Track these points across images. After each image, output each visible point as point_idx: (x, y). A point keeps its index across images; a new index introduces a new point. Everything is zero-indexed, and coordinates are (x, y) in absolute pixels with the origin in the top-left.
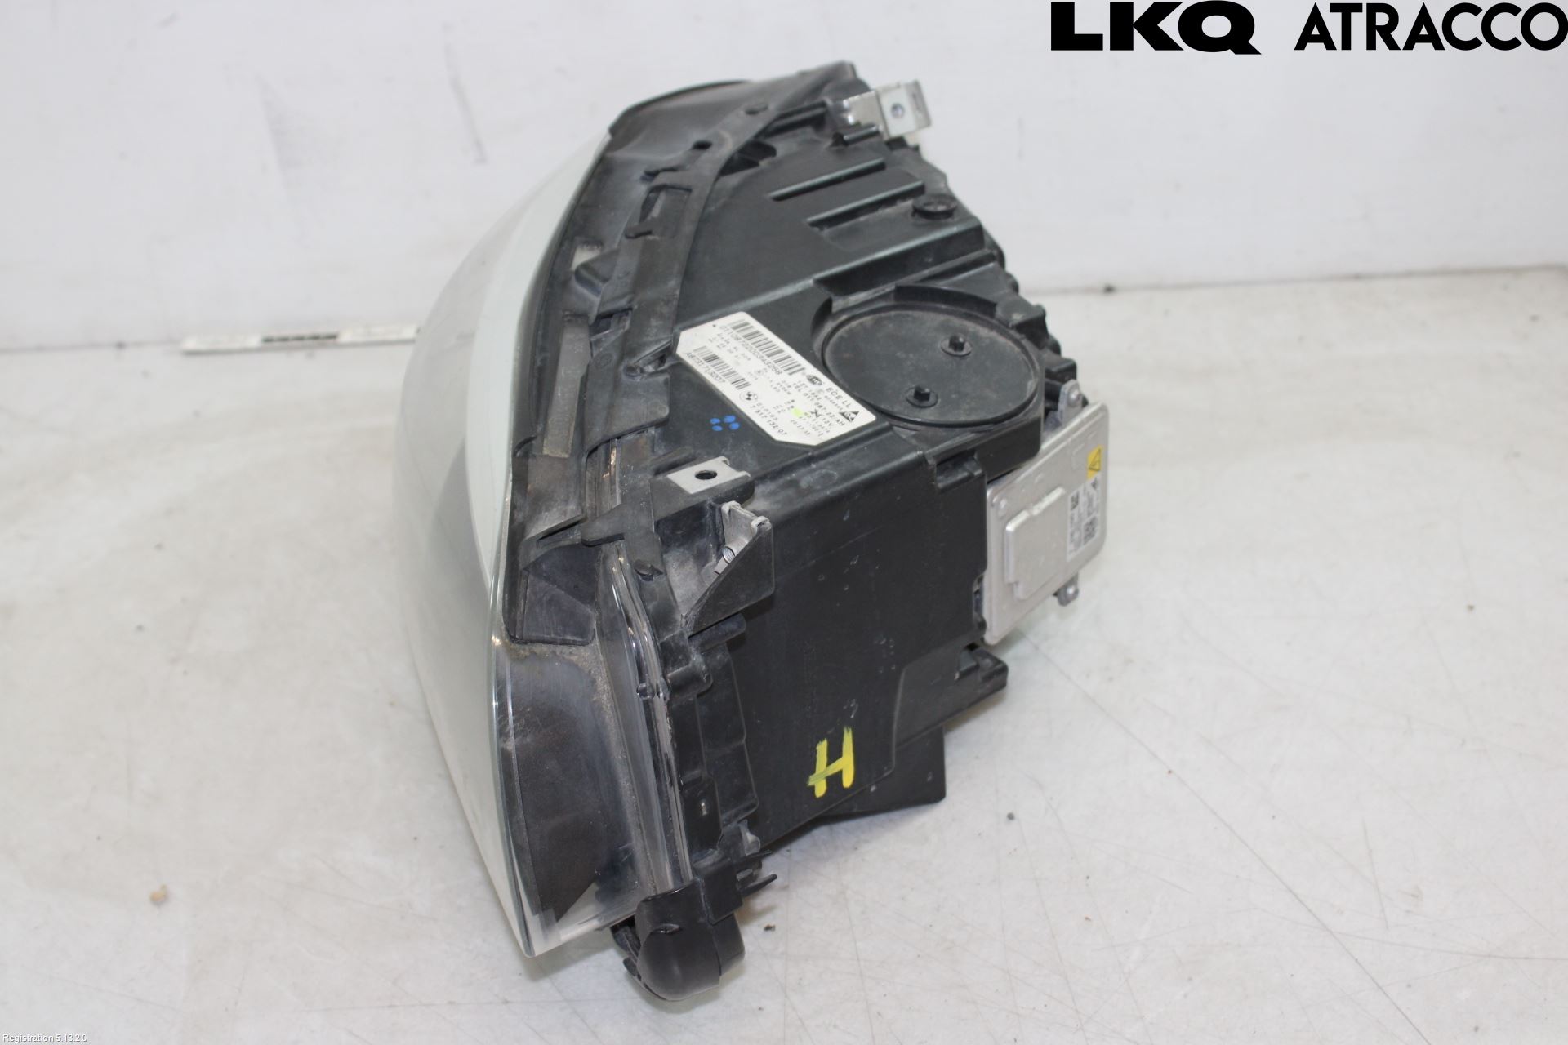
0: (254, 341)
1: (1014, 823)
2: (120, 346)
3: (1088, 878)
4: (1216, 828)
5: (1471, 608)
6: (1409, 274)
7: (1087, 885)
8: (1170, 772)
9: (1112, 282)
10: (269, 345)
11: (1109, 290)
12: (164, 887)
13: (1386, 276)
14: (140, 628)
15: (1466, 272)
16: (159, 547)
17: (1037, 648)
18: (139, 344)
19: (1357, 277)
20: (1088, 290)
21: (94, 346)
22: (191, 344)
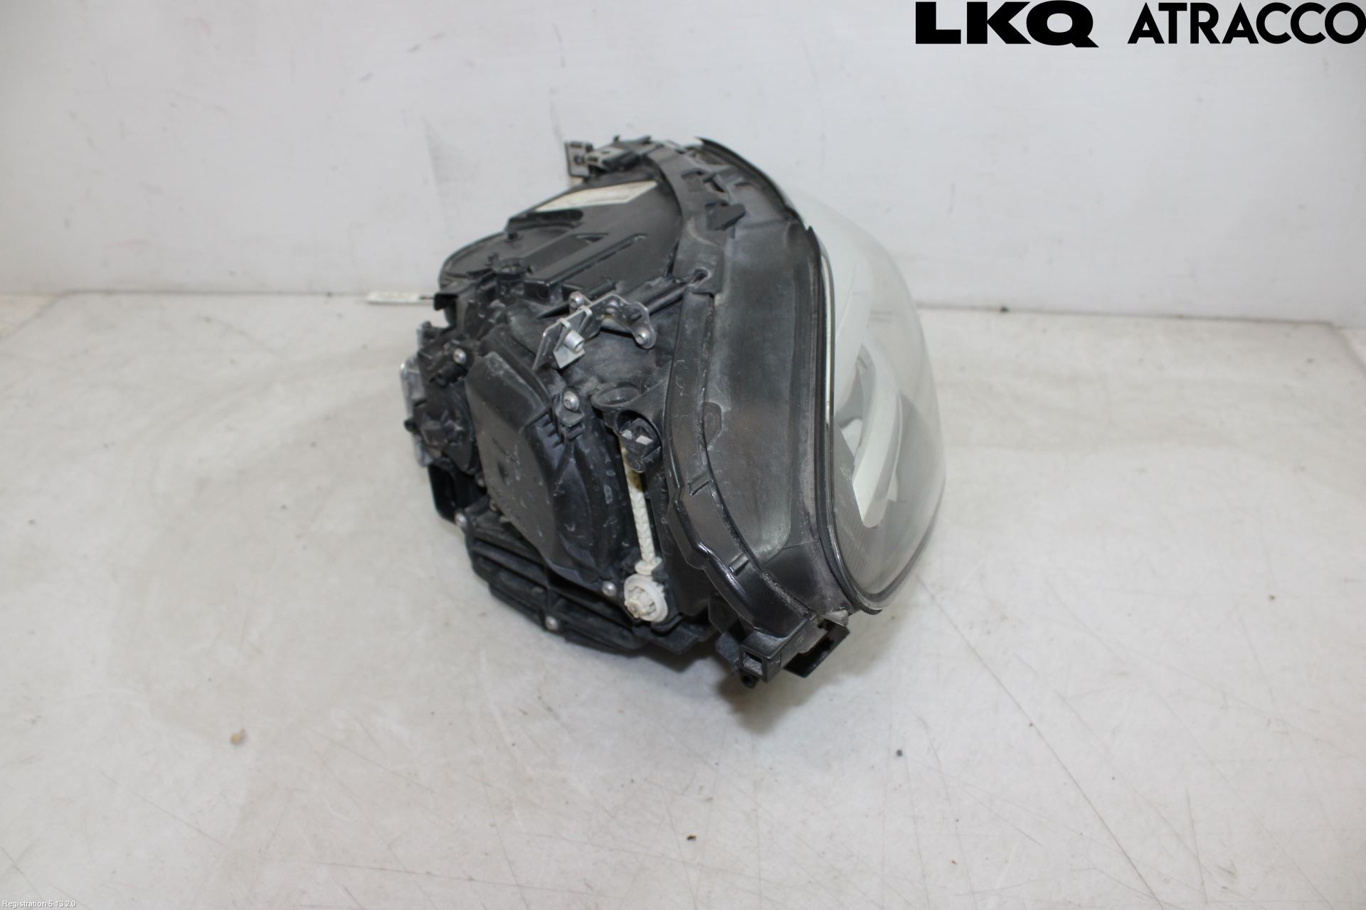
0: (414, 298)
1: (901, 759)
2: (329, 294)
3: (957, 821)
4: (1065, 784)
5: (1272, 598)
6: (1218, 318)
7: (956, 828)
8: (1031, 725)
9: (1008, 304)
10: (424, 301)
11: (1004, 310)
12: (243, 731)
13: (1201, 318)
14: (284, 507)
15: (1258, 321)
16: (313, 445)
17: (933, 598)
18: (341, 294)
19: (1181, 317)
20: (989, 309)
21: (313, 293)
22: (373, 297)
